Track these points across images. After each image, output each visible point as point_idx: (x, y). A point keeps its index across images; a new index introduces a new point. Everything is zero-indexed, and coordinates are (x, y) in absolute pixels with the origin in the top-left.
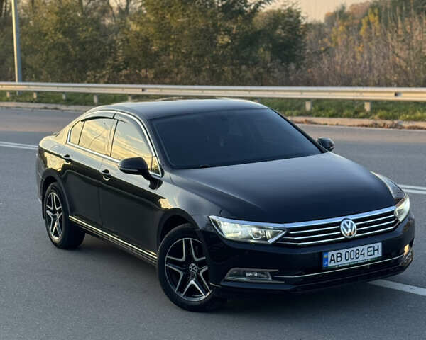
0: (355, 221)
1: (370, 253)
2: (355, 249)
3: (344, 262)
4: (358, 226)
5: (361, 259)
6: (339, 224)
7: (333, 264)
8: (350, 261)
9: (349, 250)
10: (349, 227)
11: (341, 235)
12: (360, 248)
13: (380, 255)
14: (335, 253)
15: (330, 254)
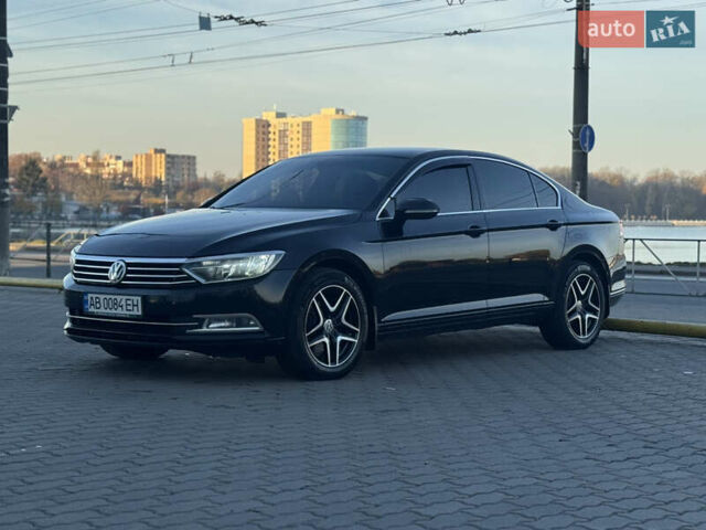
0: (128, 265)
1: (129, 308)
2: (113, 297)
3: (102, 310)
4: (128, 272)
5: (120, 312)
6: (110, 264)
7: (92, 309)
8: (108, 311)
9: (108, 297)
10: (116, 269)
11: (106, 278)
12: (119, 298)
13: (140, 313)
14: (94, 296)
15: (90, 295)
